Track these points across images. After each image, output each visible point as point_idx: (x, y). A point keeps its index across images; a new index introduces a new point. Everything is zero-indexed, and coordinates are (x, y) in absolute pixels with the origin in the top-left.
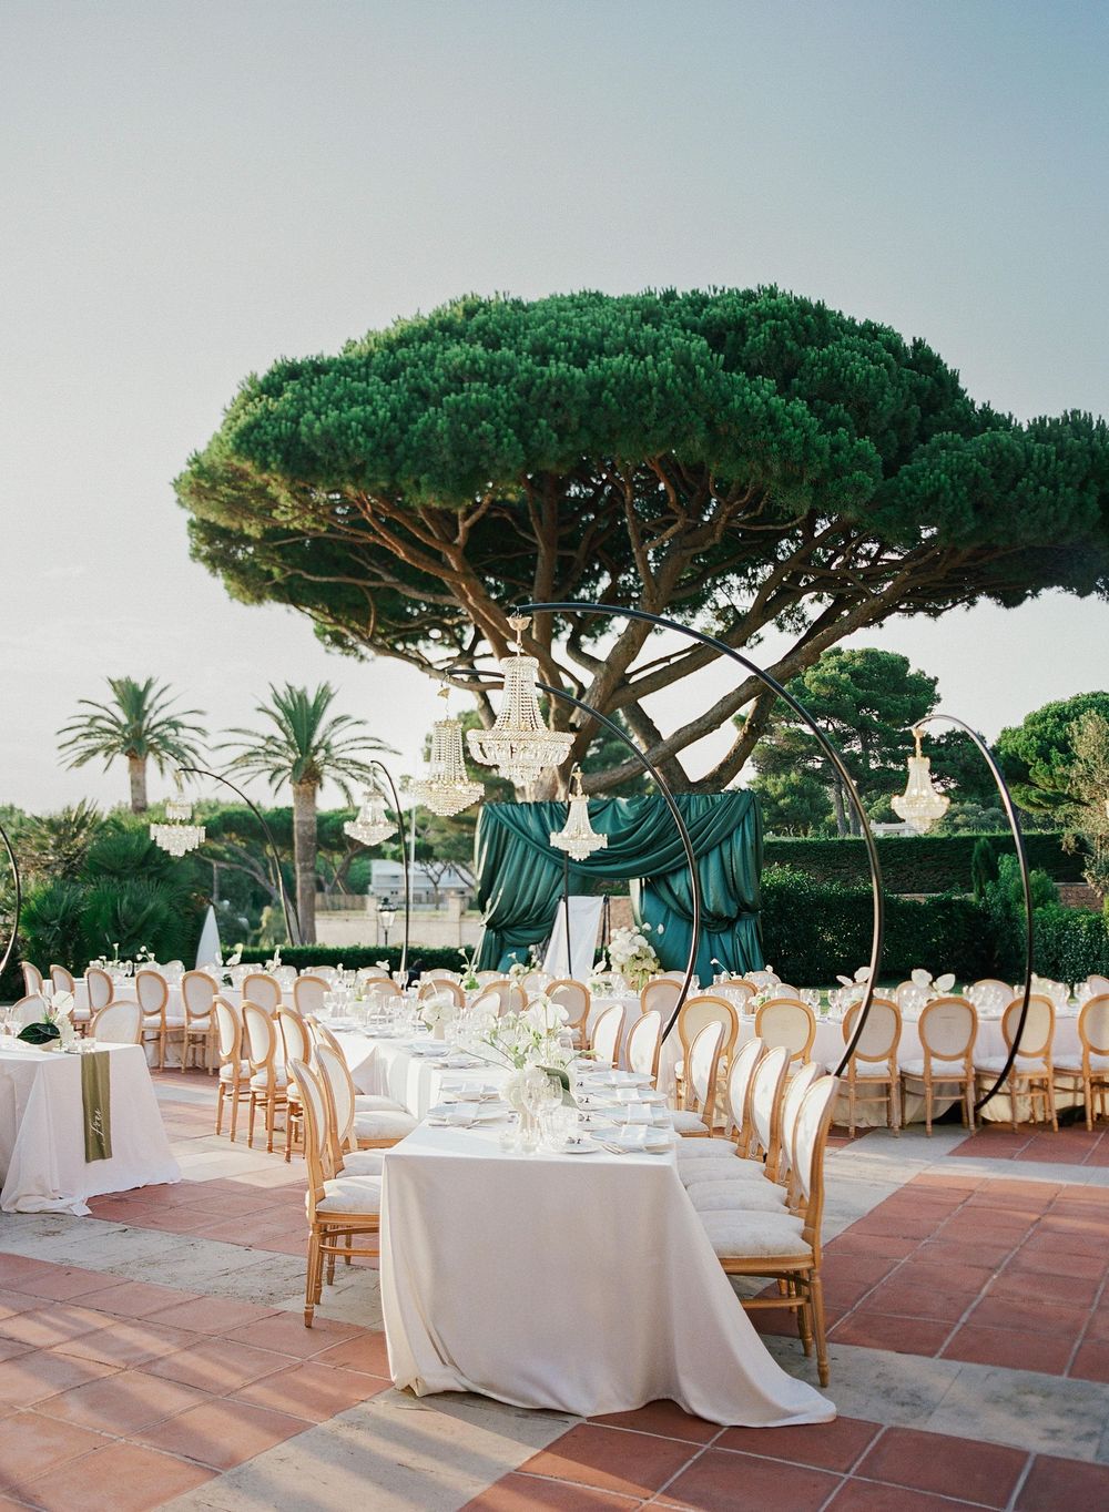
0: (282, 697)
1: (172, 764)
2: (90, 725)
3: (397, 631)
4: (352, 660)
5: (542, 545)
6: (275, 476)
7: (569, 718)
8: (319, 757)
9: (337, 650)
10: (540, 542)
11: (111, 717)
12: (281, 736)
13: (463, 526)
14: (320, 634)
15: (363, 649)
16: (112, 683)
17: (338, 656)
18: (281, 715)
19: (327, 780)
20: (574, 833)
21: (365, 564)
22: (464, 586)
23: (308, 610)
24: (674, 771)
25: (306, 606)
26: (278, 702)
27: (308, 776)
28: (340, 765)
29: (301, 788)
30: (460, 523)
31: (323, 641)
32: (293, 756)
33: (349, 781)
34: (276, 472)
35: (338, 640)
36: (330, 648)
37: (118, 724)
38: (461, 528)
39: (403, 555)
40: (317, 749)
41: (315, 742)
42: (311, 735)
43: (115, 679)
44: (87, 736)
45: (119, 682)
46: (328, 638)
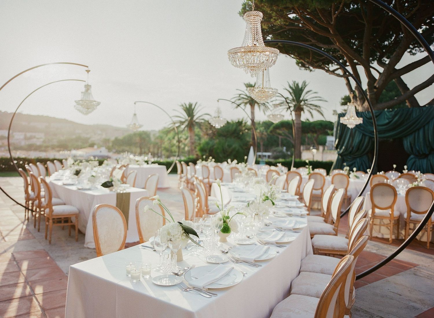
0: (292, 86)
1: (262, 107)
2: (239, 96)
3: (321, 61)
4: (308, 71)
5: (366, 24)
6: (265, 4)
7: (374, 84)
8: (302, 103)
9: (303, 68)
10: (365, 23)
11: (245, 94)
12: (291, 97)
13: (334, 17)
14: (298, 63)
15: (311, 68)
16: (245, 84)
17: (303, 70)
18: (291, 91)
19: (305, 110)
20: (349, 117)
21: (306, 37)
22: (335, 39)
23: (292, 56)
24: (414, 102)
25: (292, 54)
26: (290, 87)
27: (299, 109)
28: (309, 105)
29: (297, 113)
30: (333, 16)
31: (299, 66)
32: (294, 103)
33: (311, 110)
34: (265, 2)
35: (303, 65)
36: (301, 68)
37: (247, 96)
38: (333, 18)
39: (312, 29)
40: (301, 101)
41: (301, 99)
42: (300, 97)
43: (246, 83)
44: (239, 99)
45: (247, 84)
46: (300, 65)
